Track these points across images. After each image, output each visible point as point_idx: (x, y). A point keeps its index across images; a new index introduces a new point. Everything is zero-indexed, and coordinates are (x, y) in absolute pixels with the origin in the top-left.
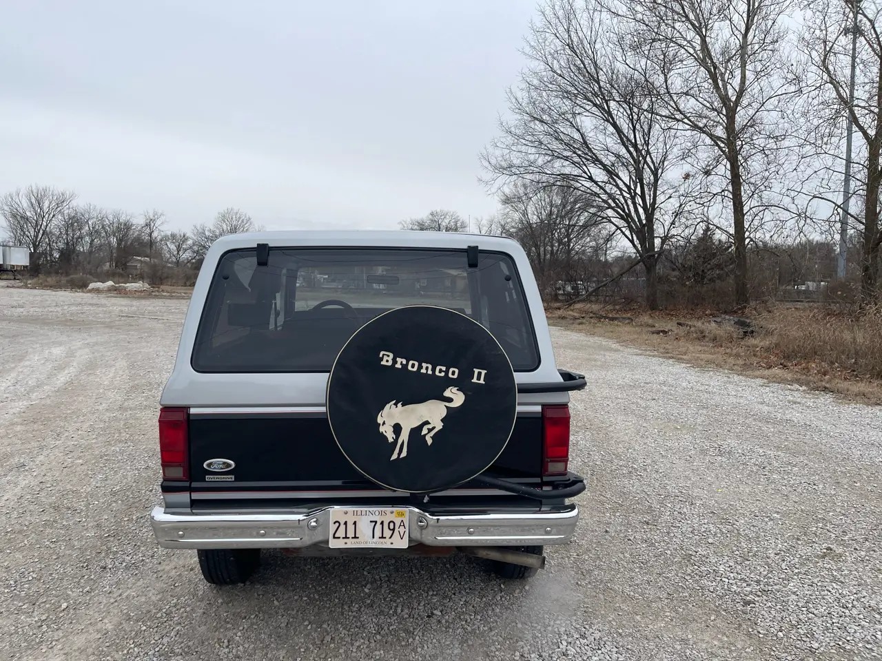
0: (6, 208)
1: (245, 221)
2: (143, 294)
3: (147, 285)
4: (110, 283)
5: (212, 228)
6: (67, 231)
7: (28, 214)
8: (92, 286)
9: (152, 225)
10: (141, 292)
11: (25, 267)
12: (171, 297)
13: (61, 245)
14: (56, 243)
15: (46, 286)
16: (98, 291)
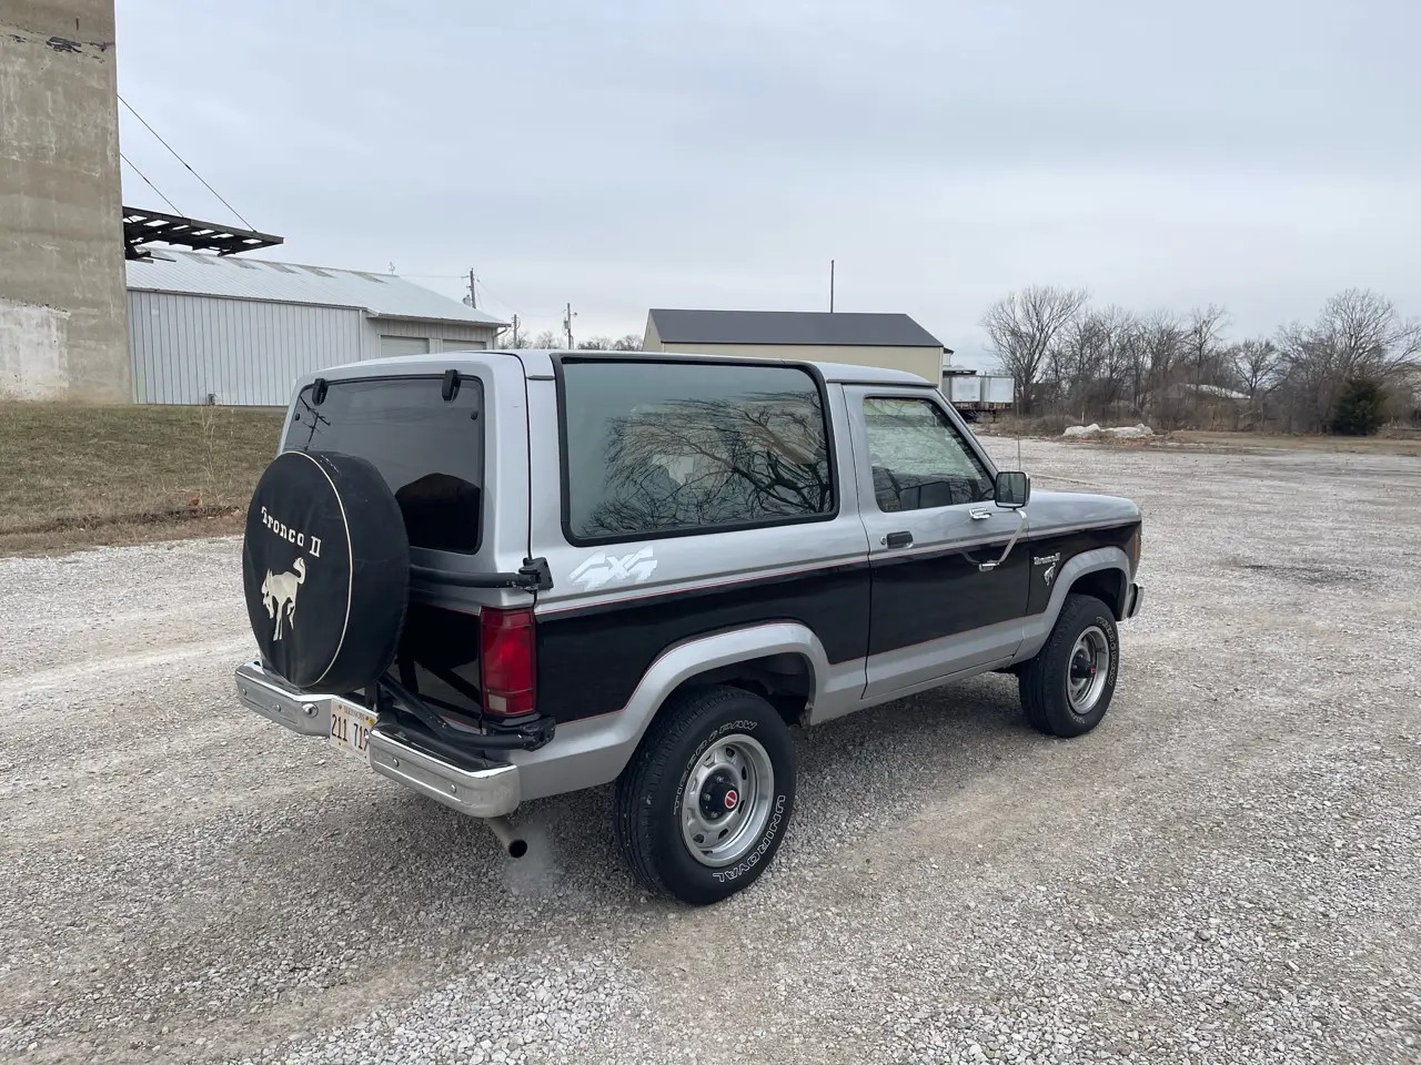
0: (993, 322)
1: (1380, 312)
2: (1135, 444)
3: (1149, 430)
4: (1095, 427)
5: (1315, 329)
6: (1081, 349)
7: (1023, 329)
8: (1069, 431)
9: (1205, 329)
10: (1134, 440)
11: (1008, 405)
12: (1181, 450)
13: (1073, 372)
14: (1066, 368)
15: (1010, 432)
16: (1073, 438)
